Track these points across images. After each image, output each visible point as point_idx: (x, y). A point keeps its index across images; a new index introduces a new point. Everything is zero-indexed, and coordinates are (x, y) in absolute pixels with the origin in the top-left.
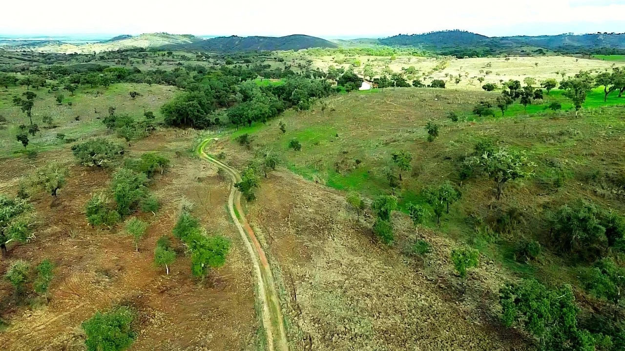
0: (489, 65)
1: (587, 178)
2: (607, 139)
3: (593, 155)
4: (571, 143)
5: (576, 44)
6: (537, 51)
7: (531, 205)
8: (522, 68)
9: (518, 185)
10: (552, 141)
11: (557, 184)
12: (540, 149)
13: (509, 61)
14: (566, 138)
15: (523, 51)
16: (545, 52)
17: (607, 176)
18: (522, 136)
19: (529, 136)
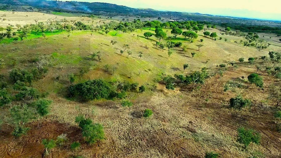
0: (5, 15)
1: (23, 62)
2: (30, 49)
3: (25, 55)
4: (19, 51)
5: (48, 5)
6: (29, 8)
7: (7, 73)
8: (21, 17)
9: (2, 67)
10: (13, 52)
11: (14, 65)
12: (10, 55)
13: (14, 14)
14: (18, 50)
15: (23, 8)
16: (33, 9)
17: (28, 60)
18: (4, 51)
19: (6, 51)
